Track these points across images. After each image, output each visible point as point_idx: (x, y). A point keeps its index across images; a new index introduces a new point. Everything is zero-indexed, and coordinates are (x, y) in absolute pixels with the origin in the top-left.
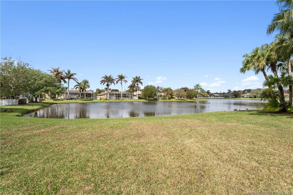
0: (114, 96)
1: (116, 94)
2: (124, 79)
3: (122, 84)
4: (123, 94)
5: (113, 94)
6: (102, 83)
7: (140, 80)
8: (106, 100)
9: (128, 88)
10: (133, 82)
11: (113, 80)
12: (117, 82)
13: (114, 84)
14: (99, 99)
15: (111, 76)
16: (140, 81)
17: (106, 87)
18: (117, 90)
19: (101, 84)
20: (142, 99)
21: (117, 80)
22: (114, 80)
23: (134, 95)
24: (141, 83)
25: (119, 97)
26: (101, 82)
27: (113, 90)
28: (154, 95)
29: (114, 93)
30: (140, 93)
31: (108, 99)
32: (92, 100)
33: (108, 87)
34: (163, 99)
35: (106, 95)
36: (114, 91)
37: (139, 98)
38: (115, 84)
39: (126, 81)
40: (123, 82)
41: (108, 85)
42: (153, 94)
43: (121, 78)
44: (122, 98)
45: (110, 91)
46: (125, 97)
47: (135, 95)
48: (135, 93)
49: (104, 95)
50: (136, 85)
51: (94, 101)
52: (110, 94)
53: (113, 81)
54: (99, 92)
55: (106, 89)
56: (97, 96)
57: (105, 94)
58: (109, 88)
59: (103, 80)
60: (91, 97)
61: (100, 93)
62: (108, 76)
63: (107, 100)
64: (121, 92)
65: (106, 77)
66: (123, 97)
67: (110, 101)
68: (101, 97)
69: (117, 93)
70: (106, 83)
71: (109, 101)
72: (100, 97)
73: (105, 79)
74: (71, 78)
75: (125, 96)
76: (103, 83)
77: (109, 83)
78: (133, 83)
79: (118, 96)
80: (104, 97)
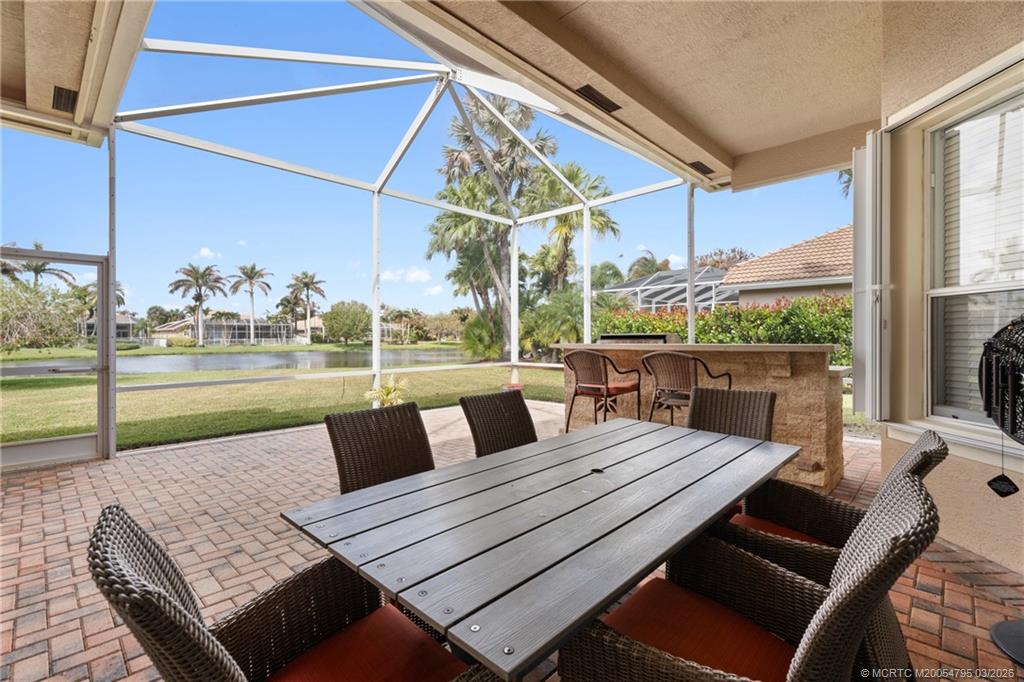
0: (224, 332)
1: (230, 327)
2: (261, 279)
3: (252, 294)
4: (256, 328)
5: (220, 328)
6: (177, 288)
7: (317, 283)
8: (190, 346)
9: (277, 306)
10: (291, 290)
11: (218, 280)
12: (235, 288)
13: (222, 294)
14: (163, 343)
15: (214, 269)
16: (318, 286)
17: (193, 303)
18: (233, 316)
19: (172, 292)
20: (325, 342)
21: (234, 280)
22: (223, 281)
23: (299, 328)
24: (320, 292)
25: (242, 336)
26: (171, 288)
27: (219, 315)
28: (363, 331)
29: (225, 323)
30: (317, 322)
31: (201, 343)
32: (137, 347)
33: (201, 304)
34: (395, 343)
35: (190, 330)
36: (223, 318)
37: (316, 339)
38: (225, 295)
39: (268, 286)
40: (257, 289)
41: (198, 298)
42: (359, 328)
43: (251, 274)
44: (253, 340)
45: (209, 317)
46: (267, 336)
47: (303, 331)
48: (300, 325)
49: (182, 329)
50: (303, 297)
51: (143, 350)
52: (208, 328)
53: (218, 285)
54: (161, 317)
55: (193, 310)
56: (154, 332)
57: (188, 327)
58: (205, 306)
59: (179, 281)
60: (131, 339)
61: (166, 321)
62: (202, 270)
63: (195, 346)
64: (249, 321)
65: (192, 272)
66: (257, 336)
67: (208, 351)
68: (171, 336)
69: (235, 323)
70: (193, 292)
71: (203, 350)
72: (165, 336)
73: (190, 278)
74: (43, 271)
75: (264, 332)
76: (182, 289)
77: (203, 288)
78: (292, 293)
79: (240, 332)
80: (187, 337)
